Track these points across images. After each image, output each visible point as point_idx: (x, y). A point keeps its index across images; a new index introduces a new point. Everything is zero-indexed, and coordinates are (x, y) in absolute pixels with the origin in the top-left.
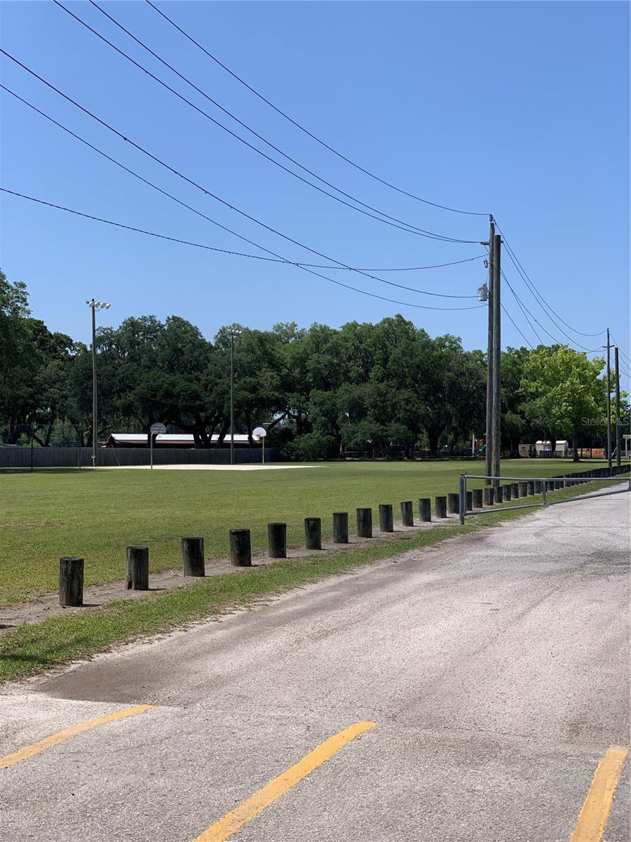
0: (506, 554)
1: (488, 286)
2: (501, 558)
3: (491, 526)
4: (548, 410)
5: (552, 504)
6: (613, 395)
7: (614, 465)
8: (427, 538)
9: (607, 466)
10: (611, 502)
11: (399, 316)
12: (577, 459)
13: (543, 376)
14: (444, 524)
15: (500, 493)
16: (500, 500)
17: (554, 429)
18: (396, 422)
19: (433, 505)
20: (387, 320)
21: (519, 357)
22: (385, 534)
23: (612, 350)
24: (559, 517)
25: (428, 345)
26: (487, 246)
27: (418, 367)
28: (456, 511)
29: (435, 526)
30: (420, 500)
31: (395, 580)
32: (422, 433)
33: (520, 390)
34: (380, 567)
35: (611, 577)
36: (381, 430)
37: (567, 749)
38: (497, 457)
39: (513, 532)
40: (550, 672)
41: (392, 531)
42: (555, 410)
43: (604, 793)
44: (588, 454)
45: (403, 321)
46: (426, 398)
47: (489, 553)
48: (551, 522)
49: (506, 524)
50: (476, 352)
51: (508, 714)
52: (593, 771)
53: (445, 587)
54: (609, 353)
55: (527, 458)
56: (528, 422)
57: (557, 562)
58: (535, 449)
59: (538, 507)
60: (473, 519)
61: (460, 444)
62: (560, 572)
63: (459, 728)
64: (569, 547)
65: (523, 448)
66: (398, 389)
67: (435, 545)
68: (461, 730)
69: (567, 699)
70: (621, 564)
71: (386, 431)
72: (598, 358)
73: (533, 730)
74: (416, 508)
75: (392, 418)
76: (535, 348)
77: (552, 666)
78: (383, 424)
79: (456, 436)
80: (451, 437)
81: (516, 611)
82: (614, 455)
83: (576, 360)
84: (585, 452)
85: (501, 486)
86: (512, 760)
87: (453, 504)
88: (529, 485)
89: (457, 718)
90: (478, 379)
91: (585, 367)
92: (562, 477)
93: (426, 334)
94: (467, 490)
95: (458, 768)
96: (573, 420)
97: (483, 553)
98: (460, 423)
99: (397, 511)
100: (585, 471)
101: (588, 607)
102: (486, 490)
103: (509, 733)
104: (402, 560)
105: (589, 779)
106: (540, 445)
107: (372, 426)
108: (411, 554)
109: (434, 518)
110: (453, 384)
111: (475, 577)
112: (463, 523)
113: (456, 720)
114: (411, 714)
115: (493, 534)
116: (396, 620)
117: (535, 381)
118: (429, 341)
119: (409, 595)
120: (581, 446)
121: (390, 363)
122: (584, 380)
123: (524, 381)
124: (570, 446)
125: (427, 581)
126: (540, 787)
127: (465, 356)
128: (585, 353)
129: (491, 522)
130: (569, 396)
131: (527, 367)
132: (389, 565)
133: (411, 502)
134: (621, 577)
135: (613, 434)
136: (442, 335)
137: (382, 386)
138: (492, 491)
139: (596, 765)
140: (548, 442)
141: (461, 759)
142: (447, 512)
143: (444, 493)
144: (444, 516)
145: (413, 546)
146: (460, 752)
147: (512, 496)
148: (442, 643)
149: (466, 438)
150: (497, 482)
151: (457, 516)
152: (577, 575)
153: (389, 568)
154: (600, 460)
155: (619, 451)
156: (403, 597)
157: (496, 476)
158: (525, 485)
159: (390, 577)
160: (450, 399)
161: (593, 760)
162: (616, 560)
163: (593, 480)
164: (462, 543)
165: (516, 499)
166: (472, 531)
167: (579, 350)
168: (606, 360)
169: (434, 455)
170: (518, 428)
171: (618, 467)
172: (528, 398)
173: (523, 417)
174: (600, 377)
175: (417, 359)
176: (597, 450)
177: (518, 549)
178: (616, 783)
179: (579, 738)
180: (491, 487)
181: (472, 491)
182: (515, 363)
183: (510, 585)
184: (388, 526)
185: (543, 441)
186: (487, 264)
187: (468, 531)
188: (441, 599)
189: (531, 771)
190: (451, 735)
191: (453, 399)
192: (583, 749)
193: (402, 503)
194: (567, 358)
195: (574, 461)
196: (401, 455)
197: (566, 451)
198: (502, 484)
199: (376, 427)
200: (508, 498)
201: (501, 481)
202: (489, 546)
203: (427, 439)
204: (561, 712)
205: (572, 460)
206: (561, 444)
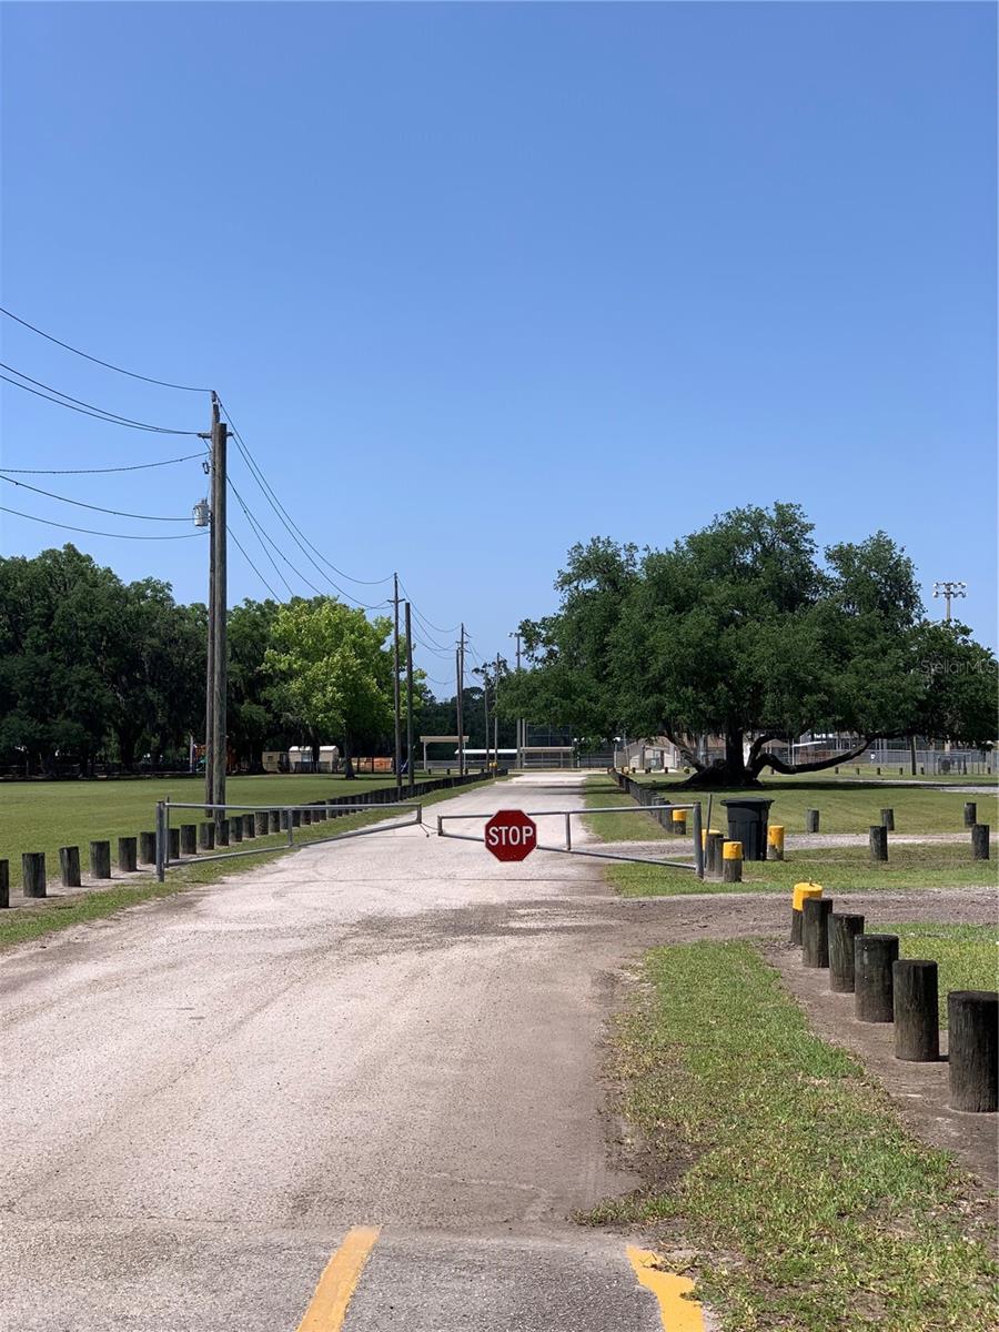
0: (225, 927)
1: (209, 503)
2: (217, 934)
3: (207, 883)
4: (306, 699)
5: (305, 846)
6: (403, 676)
7: (405, 782)
8: (100, 905)
9: (393, 784)
10: (395, 840)
11: (70, 547)
12: (350, 775)
13: (299, 644)
14: (132, 881)
15: (225, 829)
16: (224, 842)
17: (316, 729)
18: (65, 717)
19: (115, 852)
20: (51, 554)
21: (263, 614)
22: (33, 901)
23: (402, 606)
24: (314, 866)
25: (119, 594)
26: (208, 440)
27: (102, 629)
28: (151, 860)
29: (117, 886)
30: (93, 843)
31: (39, 977)
32: (109, 735)
33: (263, 667)
34: (17, 956)
35: (383, 957)
36: (40, 731)
37: (284, 1237)
38: (221, 774)
39: (240, 891)
40: (272, 1114)
41: (44, 896)
42: (317, 699)
43: (332, 1306)
44: (369, 766)
45: (79, 556)
46: (115, 679)
47: (201, 925)
48: (299, 875)
49: (232, 879)
50: (196, 607)
51: (198, 1188)
52: (320, 1271)
53: (120, 983)
54: (397, 611)
55: (276, 773)
56: (277, 716)
57: (302, 937)
58: (288, 760)
59: (282, 852)
60: (178, 873)
61: (169, 752)
62: (306, 953)
63: (117, 1216)
64: (324, 913)
65: (269, 758)
66: (70, 664)
67: (113, 916)
68: (119, 1220)
69: (294, 1156)
70: (400, 936)
71: (48, 732)
72: (382, 618)
73: (234, 1210)
74: (85, 857)
75: (58, 712)
76: (288, 602)
77: (276, 1104)
78: (43, 720)
79: (164, 740)
80: (155, 741)
81: (230, 1019)
82: (406, 769)
83: (348, 620)
84: (364, 763)
85: (226, 818)
86: (194, 1262)
87: (148, 849)
88: (271, 818)
89: (115, 1200)
90: (198, 650)
91: (363, 631)
92: (324, 803)
93: (115, 577)
94: (172, 826)
95: (105, 1282)
96: (344, 714)
97: (190, 926)
98: (169, 718)
99: (53, 863)
100: (359, 793)
101: (342, 1007)
102: (203, 825)
103: (197, 1219)
104: (55, 943)
105: (311, 1285)
106: (296, 753)
107: (24, 723)
108: (71, 934)
109: (115, 872)
110: (159, 657)
111: (172, 966)
112: (162, 880)
113: (112, 1203)
114: (39, 1198)
115: (208, 895)
116: (32, 1044)
117: (287, 653)
118: (121, 588)
119: (59, 1001)
120: (357, 753)
121: (55, 623)
122: (362, 652)
123: (269, 652)
124: (342, 755)
125: (93, 977)
126: (234, 1304)
127: (177, 611)
128: (363, 611)
129: (208, 876)
130: (338, 677)
131: (275, 630)
132: (32, 952)
133: (77, 848)
134: (397, 956)
135: (403, 736)
136: (140, 579)
137: (43, 660)
138: (212, 827)
139: (326, 1261)
140: (308, 748)
141: (112, 1266)
142: (138, 862)
143: (134, 831)
144: (132, 868)
145: (76, 920)
146: (111, 1255)
147: (244, 834)
148: (105, 1079)
149: (180, 743)
150: (222, 812)
151: (153, 868)
152: (332, 957)
153: (31, 957)
154: (387, 776)
155: (412, 763)
156: (49, 1005)
157: (219, 804)
158: (264, 816)
159: (32, 973)
160: (153, 680)
161: (323, 1253)
162: (393, 931)
163: (370, 807)
164: (157, 912)
165: (251, 839)
166: (175, 891)
167: (353, 606)
168: (394, 622)
169: (128, 768)
170: (260, 726)
171: (409, 786)
172: (277, 680)
173: (268, 710)
174: (385, 648)
175: (101, 616)
176: (383, 760)
177: (246, 918)
178: (353, 1288)
179: (307, 1218)
180: (211, 820)
181: (179, 828)
182: (256, 625)
183: (226, 976)
184: (37, 889)
185: (299, 746)
186: (208, 467)
187: (169, 892)
188: (113, 1006)
189: (222, 1277)
190: (101, 1228)
191: (159, 681)
192: (309, 1236)
193: (62, 850)
194: (335, 617)
195: (346, 779)
196: (73, 770)
197: (336, 763)
198: (228, 815)
199: (31, 727)
200: (238, 838)
201: (227, 812)
202: (200, 915)
203: (117, 745)
204: (282, 1178)
205: (344, 776)
206: (328, 751)
